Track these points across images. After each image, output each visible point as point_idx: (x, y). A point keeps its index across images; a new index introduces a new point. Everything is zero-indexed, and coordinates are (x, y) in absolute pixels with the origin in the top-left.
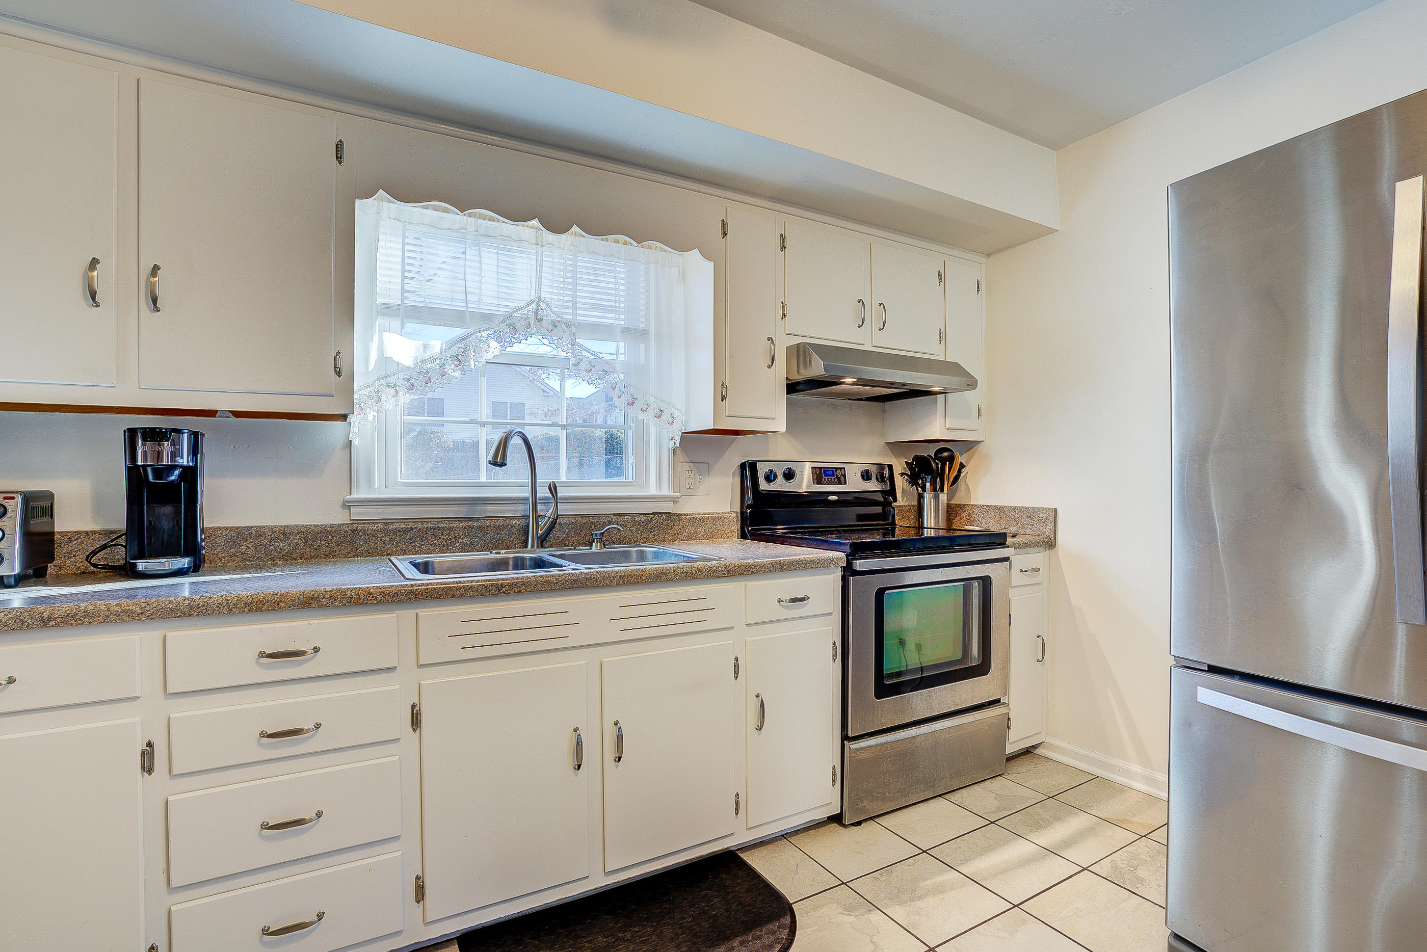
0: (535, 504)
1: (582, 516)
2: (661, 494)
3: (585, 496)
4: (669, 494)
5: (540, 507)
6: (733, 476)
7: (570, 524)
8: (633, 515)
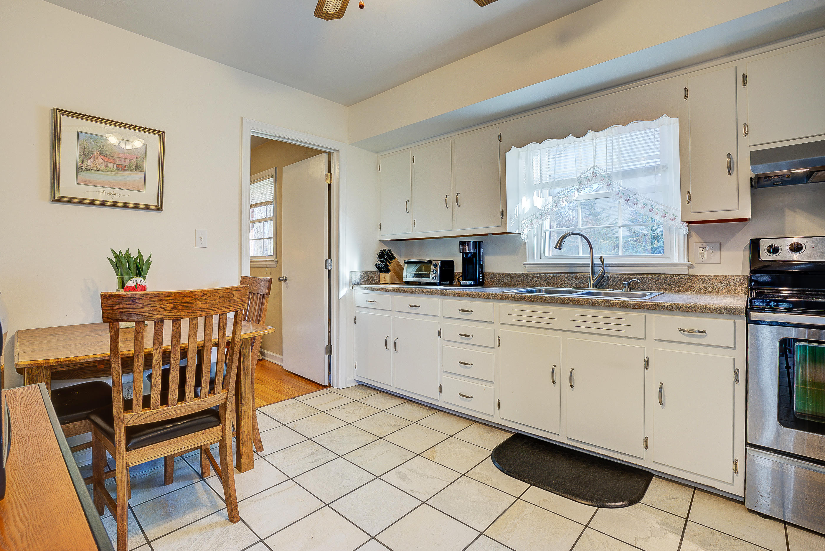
0: (592, 267)
1: (625, 274)
2: (679, 262)
3: (622, 263)
4: (684, 262)
5: (595, 268)
6: (745, 249)
7: (618, 278)
8: (658, 274)
